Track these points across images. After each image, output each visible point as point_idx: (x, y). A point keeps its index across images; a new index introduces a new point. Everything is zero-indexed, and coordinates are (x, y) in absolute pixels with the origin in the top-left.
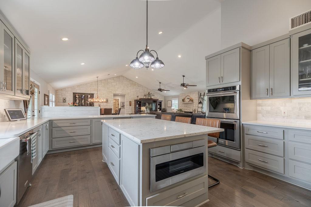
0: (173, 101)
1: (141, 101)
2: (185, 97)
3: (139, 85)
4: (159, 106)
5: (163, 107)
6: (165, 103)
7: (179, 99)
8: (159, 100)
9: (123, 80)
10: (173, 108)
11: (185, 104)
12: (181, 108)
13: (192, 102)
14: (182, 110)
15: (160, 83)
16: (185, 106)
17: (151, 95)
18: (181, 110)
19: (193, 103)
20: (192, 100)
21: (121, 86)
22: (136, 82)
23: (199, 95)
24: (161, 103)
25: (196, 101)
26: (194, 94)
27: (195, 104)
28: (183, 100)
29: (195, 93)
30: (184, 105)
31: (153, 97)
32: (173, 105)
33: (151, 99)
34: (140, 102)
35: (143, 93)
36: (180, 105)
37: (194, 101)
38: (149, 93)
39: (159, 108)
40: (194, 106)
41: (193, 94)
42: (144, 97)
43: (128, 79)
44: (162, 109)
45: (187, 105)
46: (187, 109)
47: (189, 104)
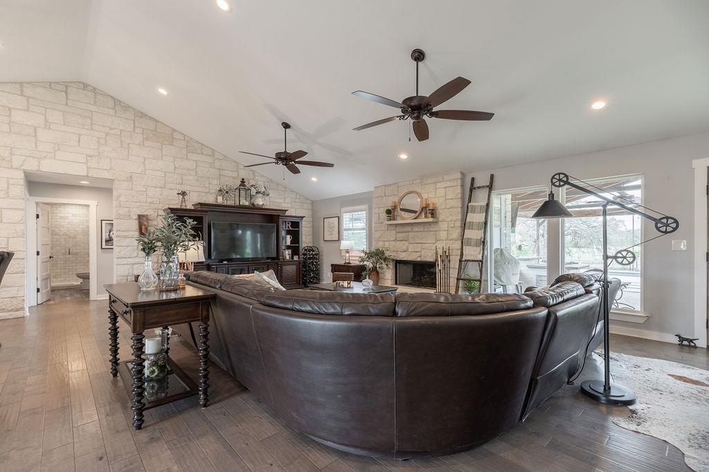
0: (346, 217)
1: (198, 214)
2: (396, 200)
3: (192, 145)
4: (289, 239)
5: (306, 241)
6: (313, 227)
7: (370, 209)
8: (287, 214)
9: (93, 108)
10: (345, 244)
11: (399, 229)
12: (380, 246)
13: (431, 220)
14: (387, 254)
15: (286, 126)
16: (400, 235)
17: (253, 191)
18: (383, 253)
19: (437, 222)
20: (430, 211)
21: (80, 135)
22: (174, 130)
23: (462, 186)
24: (296, 225)
25: (449, 214)
26: (439, 185)
27: (443, 226)
28: (388, 212)
29: (446, 177)
30: (392, 234)
31: (259, 201)
32: (345, 234)
33: (253, 207)
34: (199, 219)
35: (215, 182)
36: (376, 235)
37: (442, 215)
38: (243, 182)
39: (288, 247)
40: (443, 235)
41: (435, 183)
42: (220, 200)
43: (127, 107)
44: (301, 251)
45: (407, 234)
46: (407, 248)
47: (416, 229)
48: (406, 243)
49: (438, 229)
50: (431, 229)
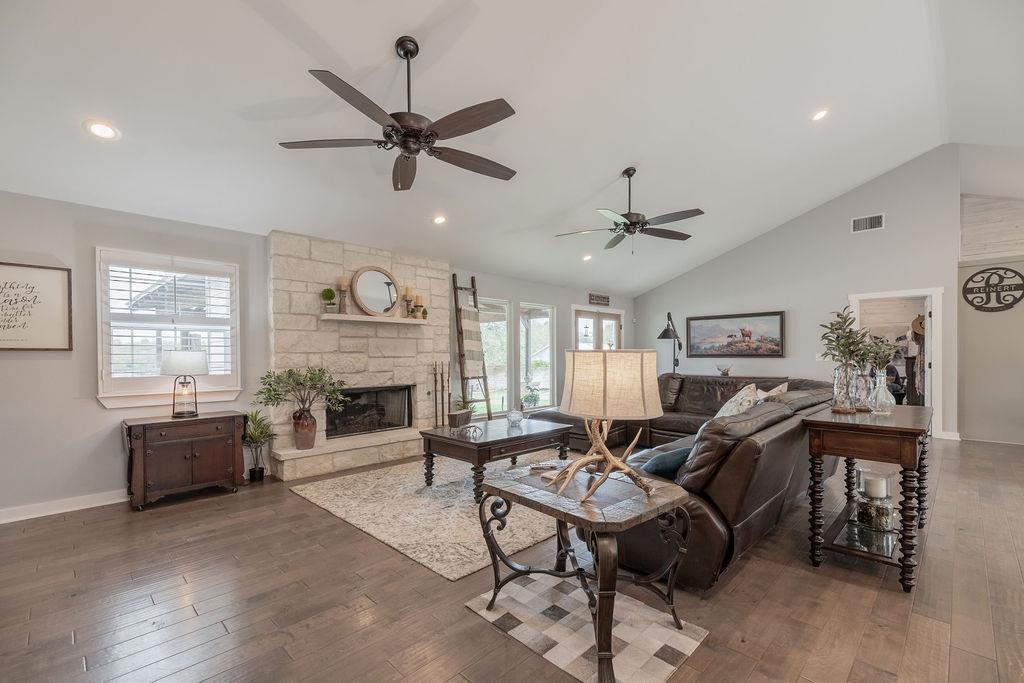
11: (347, 330)
19: (419, 326)
25: (435, 316)
27: (427, 332)
28: (328, 295)
29: (432, 264)
30: (329, 339)
36: (281, 339)
40: (428, 345)
45: (365, 341)
46: (366, 366)
47: (382, 332)
48: (364, 358)
49: (419, 336)
50: (410, 335)
